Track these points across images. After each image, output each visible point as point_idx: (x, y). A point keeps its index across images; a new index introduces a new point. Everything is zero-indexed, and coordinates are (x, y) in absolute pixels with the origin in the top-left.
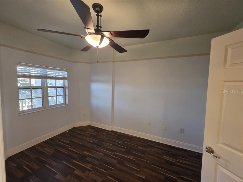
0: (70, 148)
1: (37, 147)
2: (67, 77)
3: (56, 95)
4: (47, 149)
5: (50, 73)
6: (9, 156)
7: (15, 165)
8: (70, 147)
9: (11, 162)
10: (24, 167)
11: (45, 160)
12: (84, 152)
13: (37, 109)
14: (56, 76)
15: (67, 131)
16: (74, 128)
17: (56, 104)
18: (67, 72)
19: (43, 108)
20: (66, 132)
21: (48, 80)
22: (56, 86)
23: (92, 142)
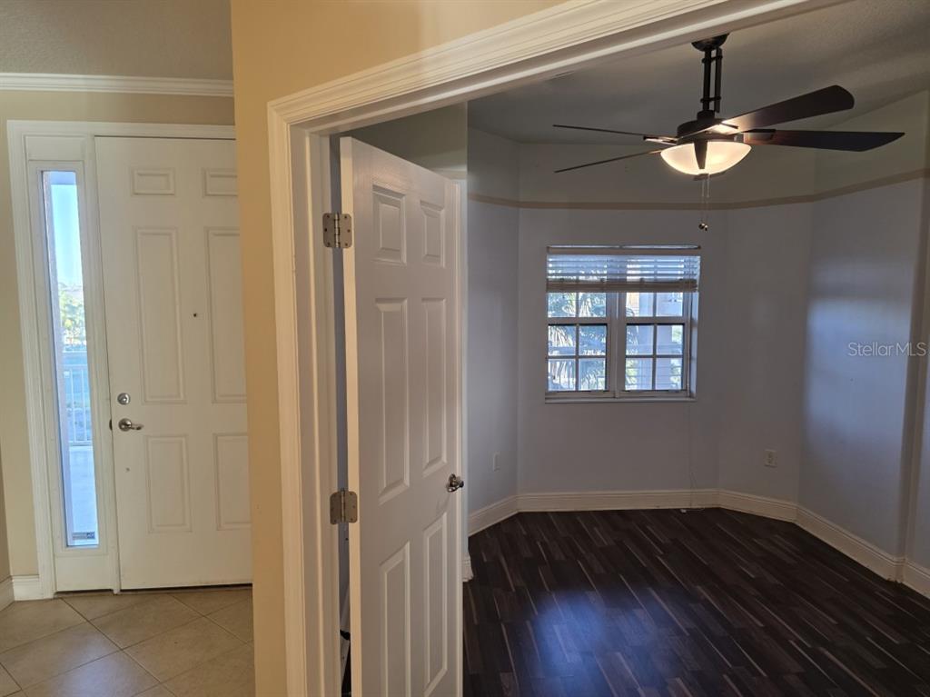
0: (661, 556)
1: (578, 518)
2: (697, 277)
3: (651, 354)
4: (597, 532)
5: (636, 268)
6: (521, 511)
7: (524, 533)
8: (662, 553)
9: (521, 527)
10: (538, 543)
11: (584, 552)
12: (699, 588)
13: (588, 395)
14: (659, 277)
15: (684, 511)
16: (718, 511)
17: (650, 388)
18: (698, 259)
19: (607, 395)
20: (678, 510)
21: (628, 294)
22: (654, 317)
23: (753, 576)
